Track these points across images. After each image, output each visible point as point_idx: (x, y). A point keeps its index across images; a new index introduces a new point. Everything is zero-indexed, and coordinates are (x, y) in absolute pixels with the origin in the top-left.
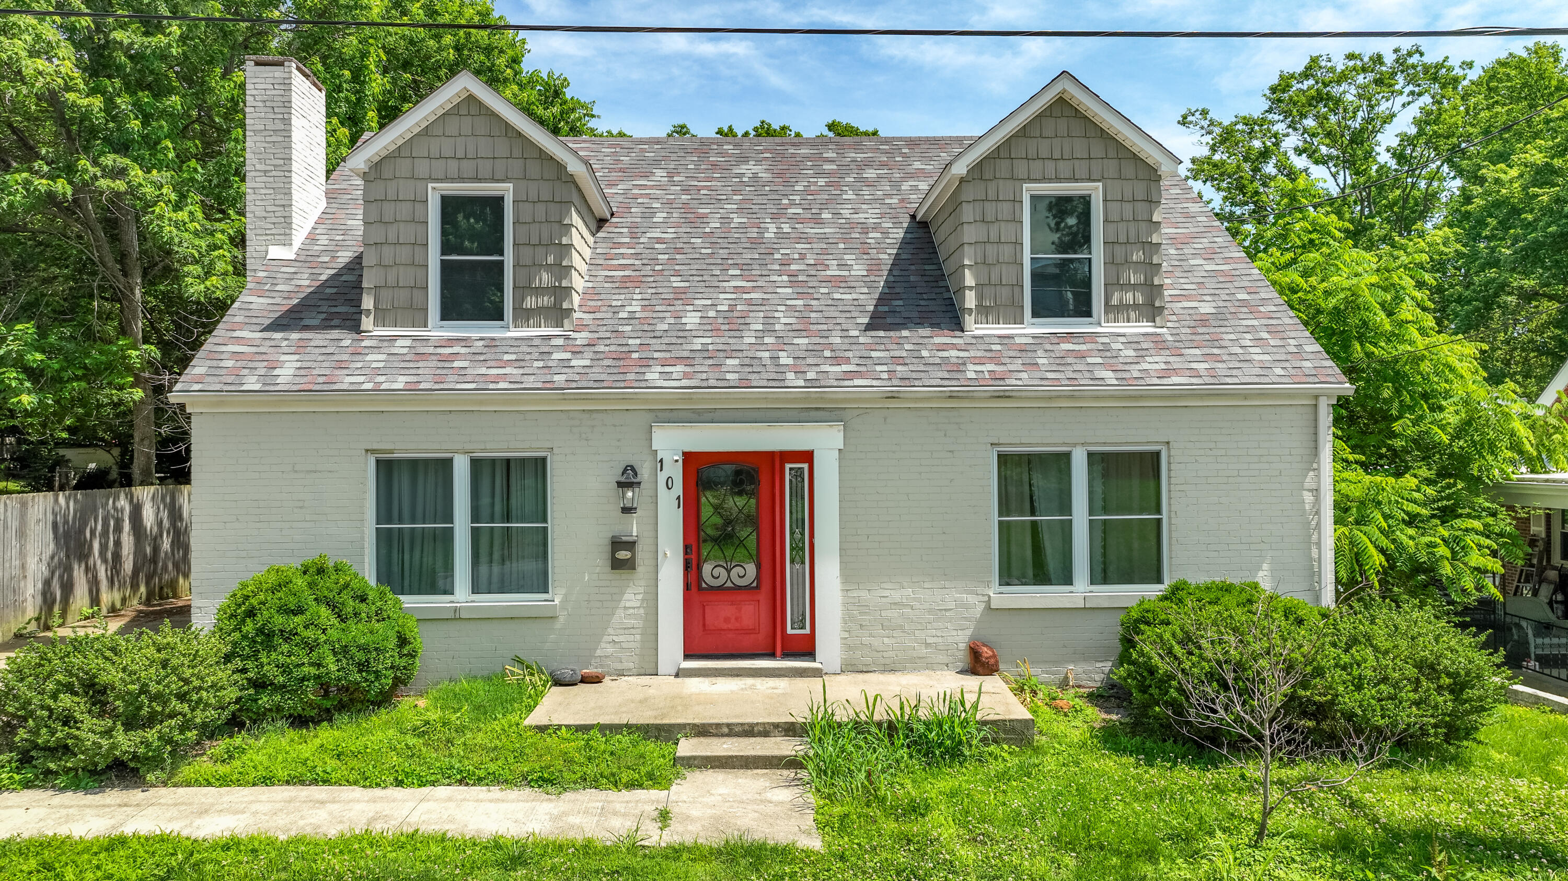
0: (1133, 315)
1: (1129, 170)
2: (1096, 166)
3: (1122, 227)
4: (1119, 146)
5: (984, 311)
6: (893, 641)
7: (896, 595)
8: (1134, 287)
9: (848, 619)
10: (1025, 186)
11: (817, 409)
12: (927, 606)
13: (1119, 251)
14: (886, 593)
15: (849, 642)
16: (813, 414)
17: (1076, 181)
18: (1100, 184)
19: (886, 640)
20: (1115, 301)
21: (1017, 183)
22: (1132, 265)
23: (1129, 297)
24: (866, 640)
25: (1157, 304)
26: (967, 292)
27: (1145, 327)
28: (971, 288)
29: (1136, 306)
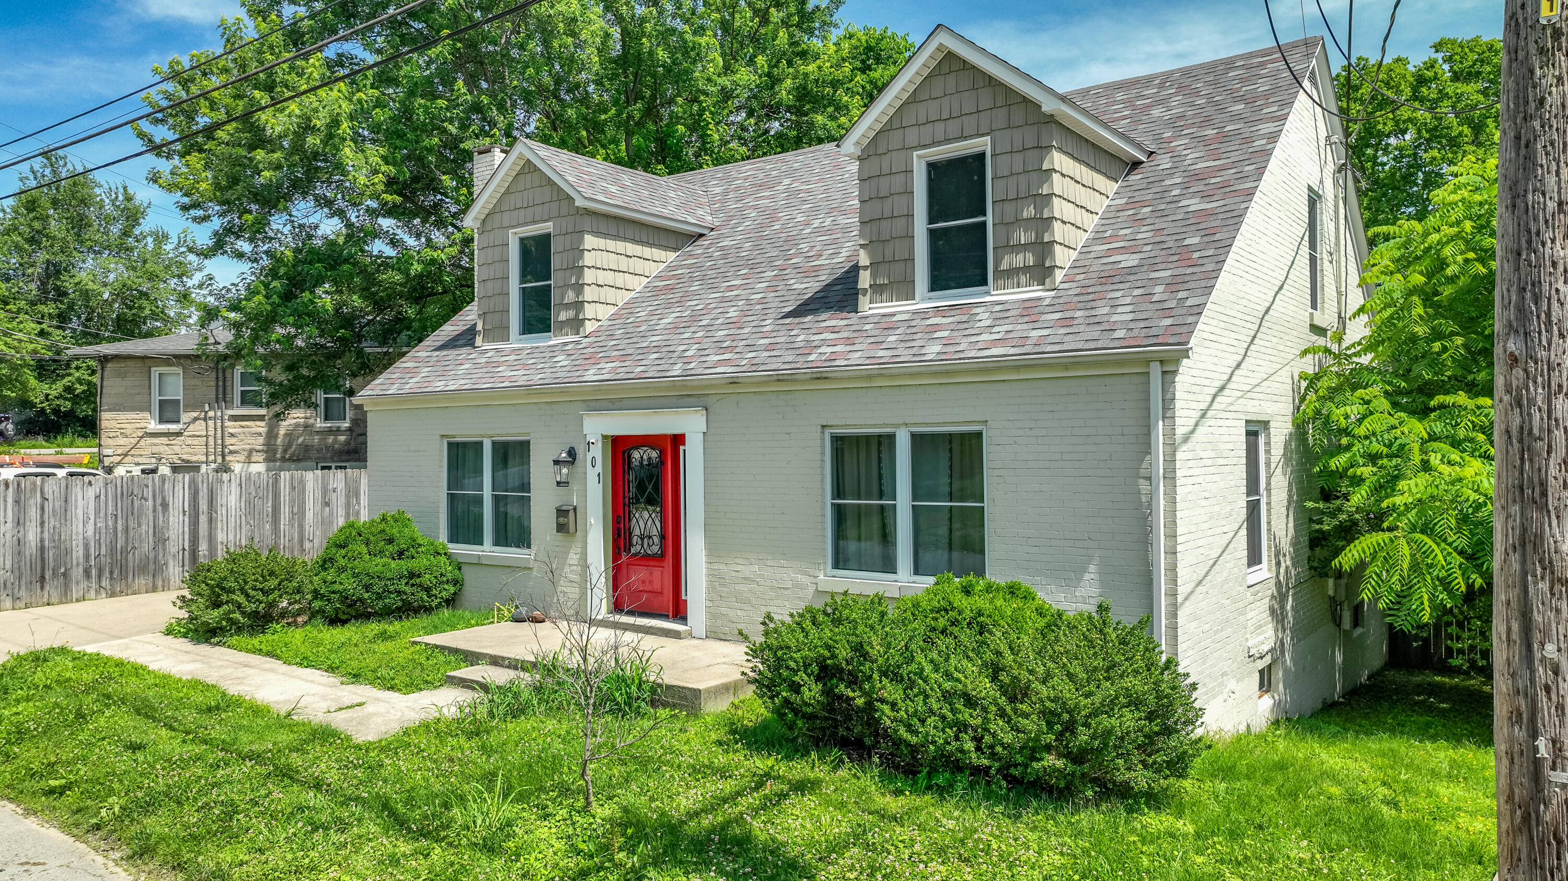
0: (1023, 279)
1: (1018, 117)
2: (984, 118)
3: (1012, 181)
4: (1008, 90)
5: (877, 289)
6: (744, 613)
7: (746, 571)
8: (1024, 247)
9: (711, 588)
10: (915, 153)
11: (689, 395)
12: (769, 583)
13: (1009, 208)
14: (739, 568)
15: (712, 610)
16: (687, 400)
17: (966, 138)
18: (989, 138)
19: (739, 612)
20: (1004, 266)
21: (909, 151)
22: (1023, 223)
23: (1018, 260)
24: (724, 610)
25: (1047, 264)
26: (861, 272)
27: (1034, 292)
28: (865, 268)
29: (1026, 269)
